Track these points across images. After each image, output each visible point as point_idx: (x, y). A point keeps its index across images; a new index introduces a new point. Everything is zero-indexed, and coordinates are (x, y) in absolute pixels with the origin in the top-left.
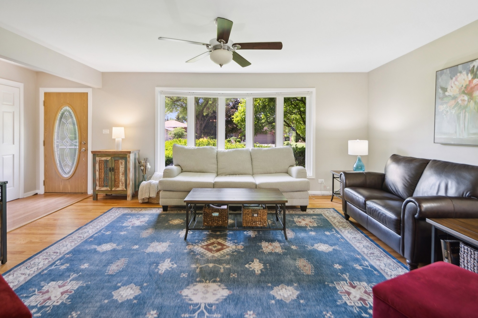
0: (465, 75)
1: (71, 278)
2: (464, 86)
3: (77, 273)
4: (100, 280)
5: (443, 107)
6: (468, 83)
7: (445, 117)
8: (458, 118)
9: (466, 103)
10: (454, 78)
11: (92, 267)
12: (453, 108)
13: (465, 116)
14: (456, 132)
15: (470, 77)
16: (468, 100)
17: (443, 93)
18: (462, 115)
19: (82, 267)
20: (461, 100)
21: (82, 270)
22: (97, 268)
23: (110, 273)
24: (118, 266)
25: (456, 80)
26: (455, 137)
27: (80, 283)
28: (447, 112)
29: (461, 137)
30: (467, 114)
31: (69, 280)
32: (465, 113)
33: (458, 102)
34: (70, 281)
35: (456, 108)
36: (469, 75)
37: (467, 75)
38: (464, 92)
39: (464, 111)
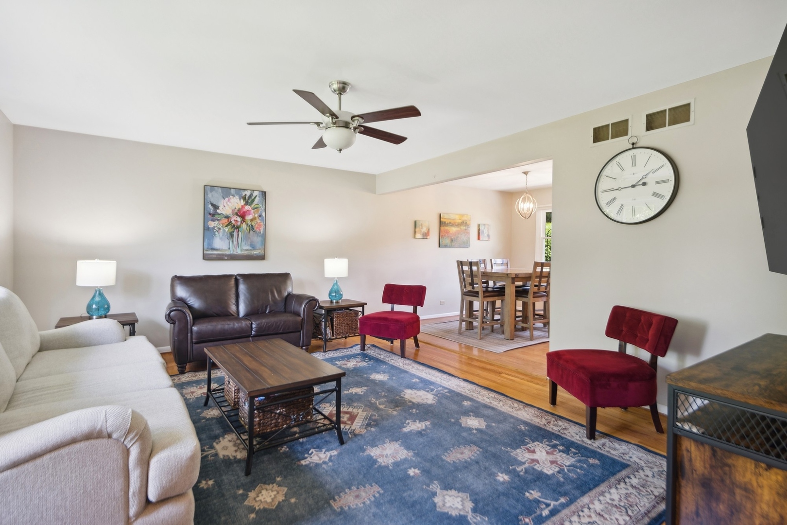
0: (238, 200)
1: (523, 467)
2: (237, 209)
3: (514, 470)
4: (490, 445)
5: (215, 224)
6: (240, 207)
7: (216, 233)
8: (232, 235)
9: (239, 224)
10: (227, 199)
11: (494, 470)
12: (227, 226)
13: (238, 235)
14: (229, 249)
15: (242, 203)
16: (241, 221)
17: (214, 210)
18: (235, 234)
19: (506, 478)
20: (235, 220)
21: (508, 472)
22: (487, 464)
23: (475, 448)
24: (462, 453)
25: (229, 201)
26: (229, 253)
27: (513, 453)
28: (220, 229)
29: (235, 253)
30: (240, 233)
31: (527, 465)
32: (238, 232)
33: (231, 222)
34: (524, 463)
35: (229, 227)
36: (242, 200)
37: (240, 200)
38: (237, 214)
39: (237, 230)
